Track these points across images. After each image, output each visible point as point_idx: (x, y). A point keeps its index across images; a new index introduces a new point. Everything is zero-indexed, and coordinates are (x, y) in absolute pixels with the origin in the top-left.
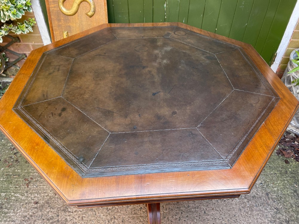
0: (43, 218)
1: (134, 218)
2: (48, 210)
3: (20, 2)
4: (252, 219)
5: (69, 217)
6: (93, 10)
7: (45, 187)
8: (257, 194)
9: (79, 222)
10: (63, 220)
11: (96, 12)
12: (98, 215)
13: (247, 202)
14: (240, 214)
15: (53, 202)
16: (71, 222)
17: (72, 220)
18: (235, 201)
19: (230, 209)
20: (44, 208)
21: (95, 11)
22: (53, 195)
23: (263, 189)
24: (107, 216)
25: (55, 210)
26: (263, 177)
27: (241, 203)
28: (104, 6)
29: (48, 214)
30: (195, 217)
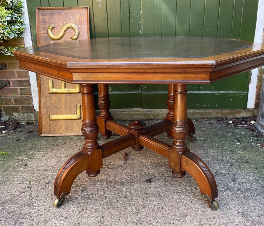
0: (4, 211)
1: (109, 209)
2: (10, 206)
3: (14, 27)
4: (247, 207)
5: (33, 210)
6: (77, 34)
7: (9, 188)
8: (252, 188)
9: (45, 214)
10: (26, 213)
11: (80, 37)
12: (68, 207)
13: (241, 193)
14: (233, 203)
15: (17, 200)
16: (36, 214)
17: (36, 212)
18: (226, 193)
19: (222, 199)
20: (6, 204)
21: (78, 36)
22: (17, 194)
23: (258, 183)
24: (78, 208)
25: (19, 205)
26: (257, 175)
27: (233, 194)
28: (87, 31)
29: (10, 208)
30: (181, 206)
